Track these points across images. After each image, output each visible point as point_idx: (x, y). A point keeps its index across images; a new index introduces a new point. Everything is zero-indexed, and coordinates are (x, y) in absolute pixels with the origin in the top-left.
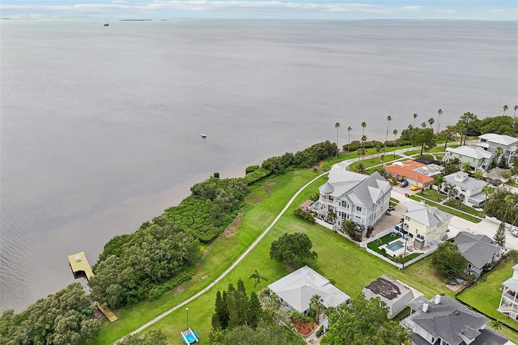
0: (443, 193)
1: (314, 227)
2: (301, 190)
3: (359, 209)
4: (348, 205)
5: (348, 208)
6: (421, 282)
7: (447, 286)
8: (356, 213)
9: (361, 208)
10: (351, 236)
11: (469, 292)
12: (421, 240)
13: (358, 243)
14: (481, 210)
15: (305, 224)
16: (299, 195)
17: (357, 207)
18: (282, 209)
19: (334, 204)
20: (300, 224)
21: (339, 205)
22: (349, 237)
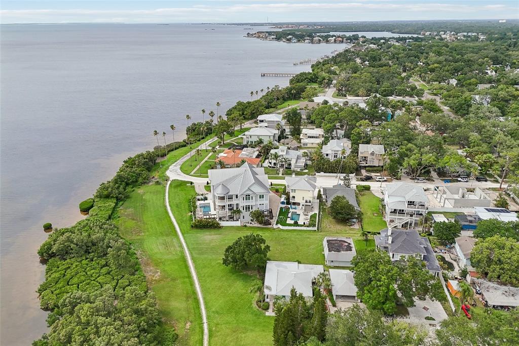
0: (274, 167)
1: (220, 231)
2: (168, 204)
3: (262, 197)
4: (252, 197)
5: (252, 199)
6: (337, 233)
7: (351, 227)
8: (260, 201)
9: (263, 196)
10: (260, 224)
11: (365, 225)
12: (310, 204)
13: (270, 226)
14: (307, 171)
15: (213, 232)
16: (172, 210)
17: (260, 196)
18: (175, 228)
19: (234, 202)
20: (208, 233)
21: (243, 200)
22: (259, 225)
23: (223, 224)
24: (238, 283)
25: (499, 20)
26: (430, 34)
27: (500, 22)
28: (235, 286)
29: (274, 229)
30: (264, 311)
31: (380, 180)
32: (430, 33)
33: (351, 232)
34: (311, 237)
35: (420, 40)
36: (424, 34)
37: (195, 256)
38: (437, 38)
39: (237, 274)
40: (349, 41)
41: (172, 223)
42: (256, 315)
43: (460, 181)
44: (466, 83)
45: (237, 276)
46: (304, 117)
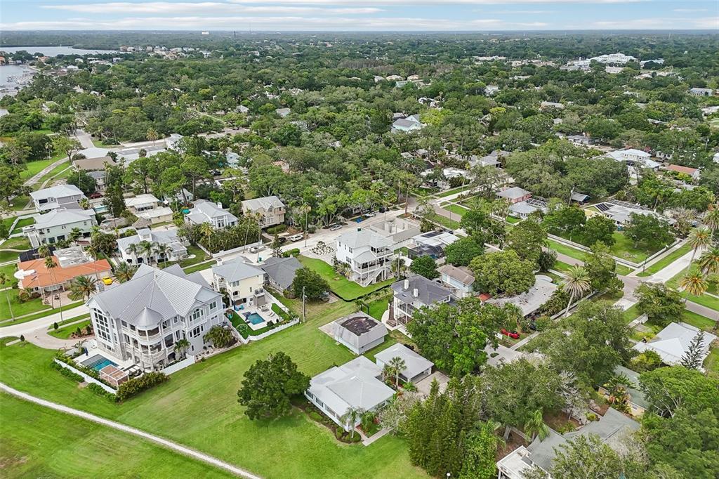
1: (169, 385)
3: (213, 306)
4: (202, 311)
5: (202, 314)
7: (330, 303)
8: (212, 314)
9: (215, 303)
10: (222, 347)
12: (263, 294)
13: (237, 345)
14: (193, 256)
15: (162, 391)
16: (36, 395)
17: (211, 305)
18: (83, 419)
19: (172, 330)
20: (155, 397)
21: (191, 320)
22: (222, 350)
23: (168, 371)
24: (287, 433)
25: (202, 31)
26: (134, 50)
27: (203, 33)
28: (288, 437)
29: (246, 346)
30: (359, 444)
31: (297, 239)
32: (133, 48)
33: (335, 307)
34: (302, 332)
35: (132, 58)
36: (126, 50)
37: (180, 436)
38: (151, 54)
39: (272, 423)
40: (20, 62)
41: (63, 414)
42: (356, 453)
43: (369, 217)
44: (261, 110)
45: (275, 425)
46: (100, 182)
